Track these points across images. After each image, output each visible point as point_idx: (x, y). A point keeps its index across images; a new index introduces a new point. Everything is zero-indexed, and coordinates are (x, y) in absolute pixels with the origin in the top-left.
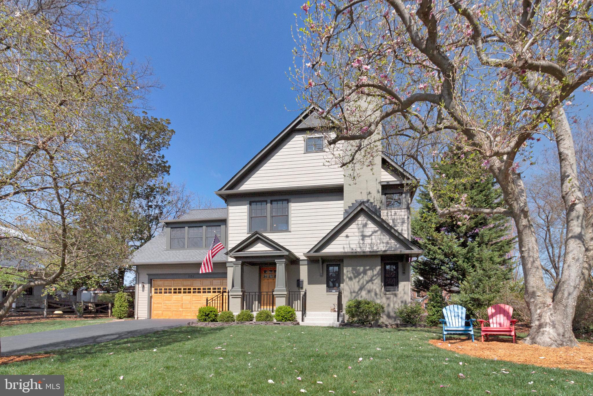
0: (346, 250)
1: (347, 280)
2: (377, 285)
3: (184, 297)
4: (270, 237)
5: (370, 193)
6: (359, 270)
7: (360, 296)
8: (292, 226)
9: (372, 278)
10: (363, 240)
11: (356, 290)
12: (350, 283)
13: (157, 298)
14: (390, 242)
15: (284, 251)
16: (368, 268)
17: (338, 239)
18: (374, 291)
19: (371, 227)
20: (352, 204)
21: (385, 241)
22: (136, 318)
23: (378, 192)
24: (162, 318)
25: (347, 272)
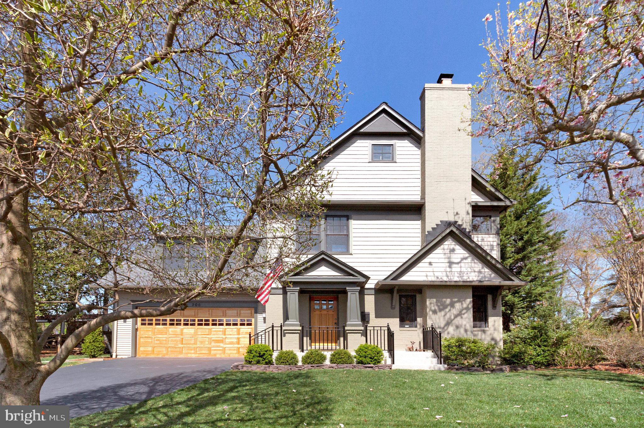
0: (430, 279)
1: (431, 313)
2: (467, 319)
3: (185, 331)
4: (343, 260)
5: (457, 214)
6: (445, 302)
7: (446, 332)
8: (354, 247)
9: (461, 312)
10: (450, 267)
11: (442, 325)
12: (434, 317)
13: (145, 331)
14: (483, 270)
15: (359, 277)
16: (456, 299)
17: (420, 265)
18: (463, 327)
19: (460, 252)
20: (437, 225)
21: (477, 270)
22: (114, 356)
23: (468, 213)
24: (153, 356)
25: (431, 303)
